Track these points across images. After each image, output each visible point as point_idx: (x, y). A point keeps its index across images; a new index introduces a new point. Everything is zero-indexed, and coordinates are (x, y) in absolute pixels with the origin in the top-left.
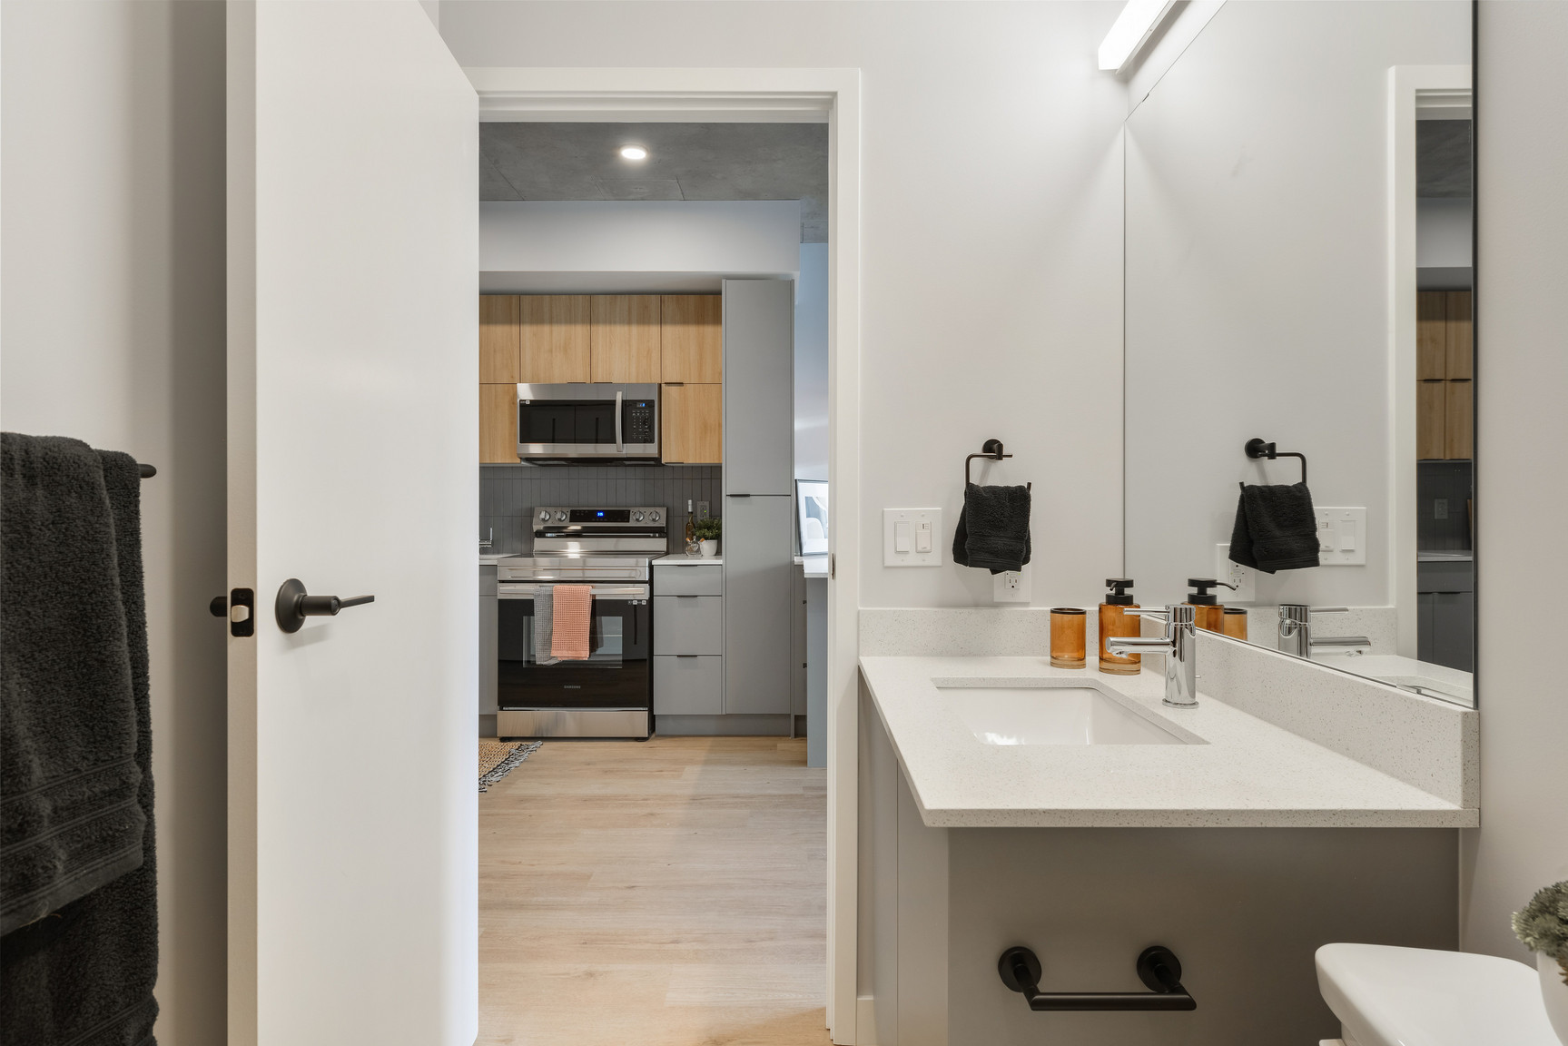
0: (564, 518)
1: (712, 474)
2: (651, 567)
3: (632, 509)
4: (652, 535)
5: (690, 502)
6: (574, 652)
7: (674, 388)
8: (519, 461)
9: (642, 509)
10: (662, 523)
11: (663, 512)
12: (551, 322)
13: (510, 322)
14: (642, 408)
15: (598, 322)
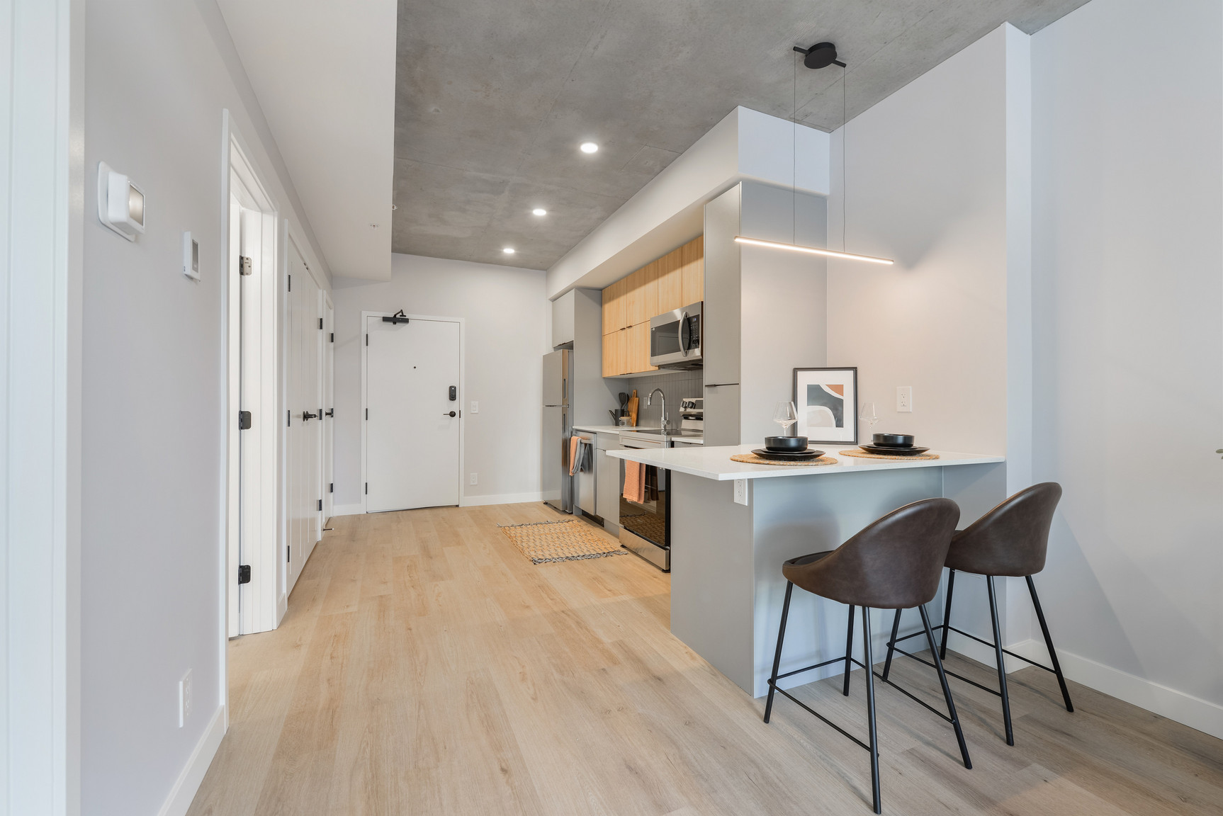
6: (633, 496)
8: (656, 368)
12: (668, 272)
13: (654, 278)
14: (693, 322)
15: (685, 264)
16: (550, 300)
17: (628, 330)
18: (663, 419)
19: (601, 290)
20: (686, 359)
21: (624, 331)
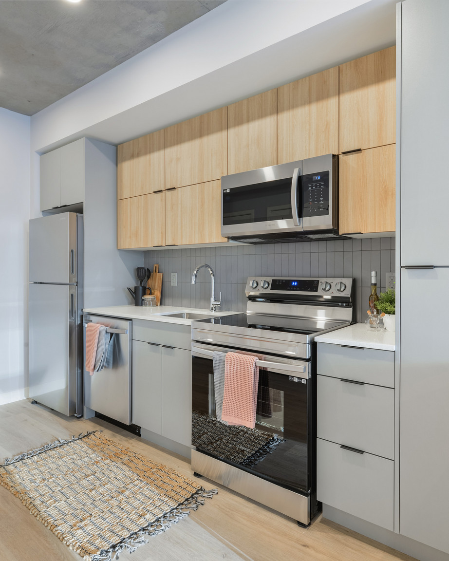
0: (266, 285)
1: (387, 243)
2: (314, 345)
3: (321, 280)
4: (340, 304)
5: (373, 273)
6: (240, 420)
7: (351, 157)
8: (226, 240)
9: (329, 280)
10: (347, 293)
11: (349, 282)
12: (248, 121)
13: (221, 129)
14: (318, 181)
15: (283, 110)
16: (37, 152)
17: (169, 193)
18: (212, 299)
19: (116, 146)
20: (299, 229)
21: (159, 195)
